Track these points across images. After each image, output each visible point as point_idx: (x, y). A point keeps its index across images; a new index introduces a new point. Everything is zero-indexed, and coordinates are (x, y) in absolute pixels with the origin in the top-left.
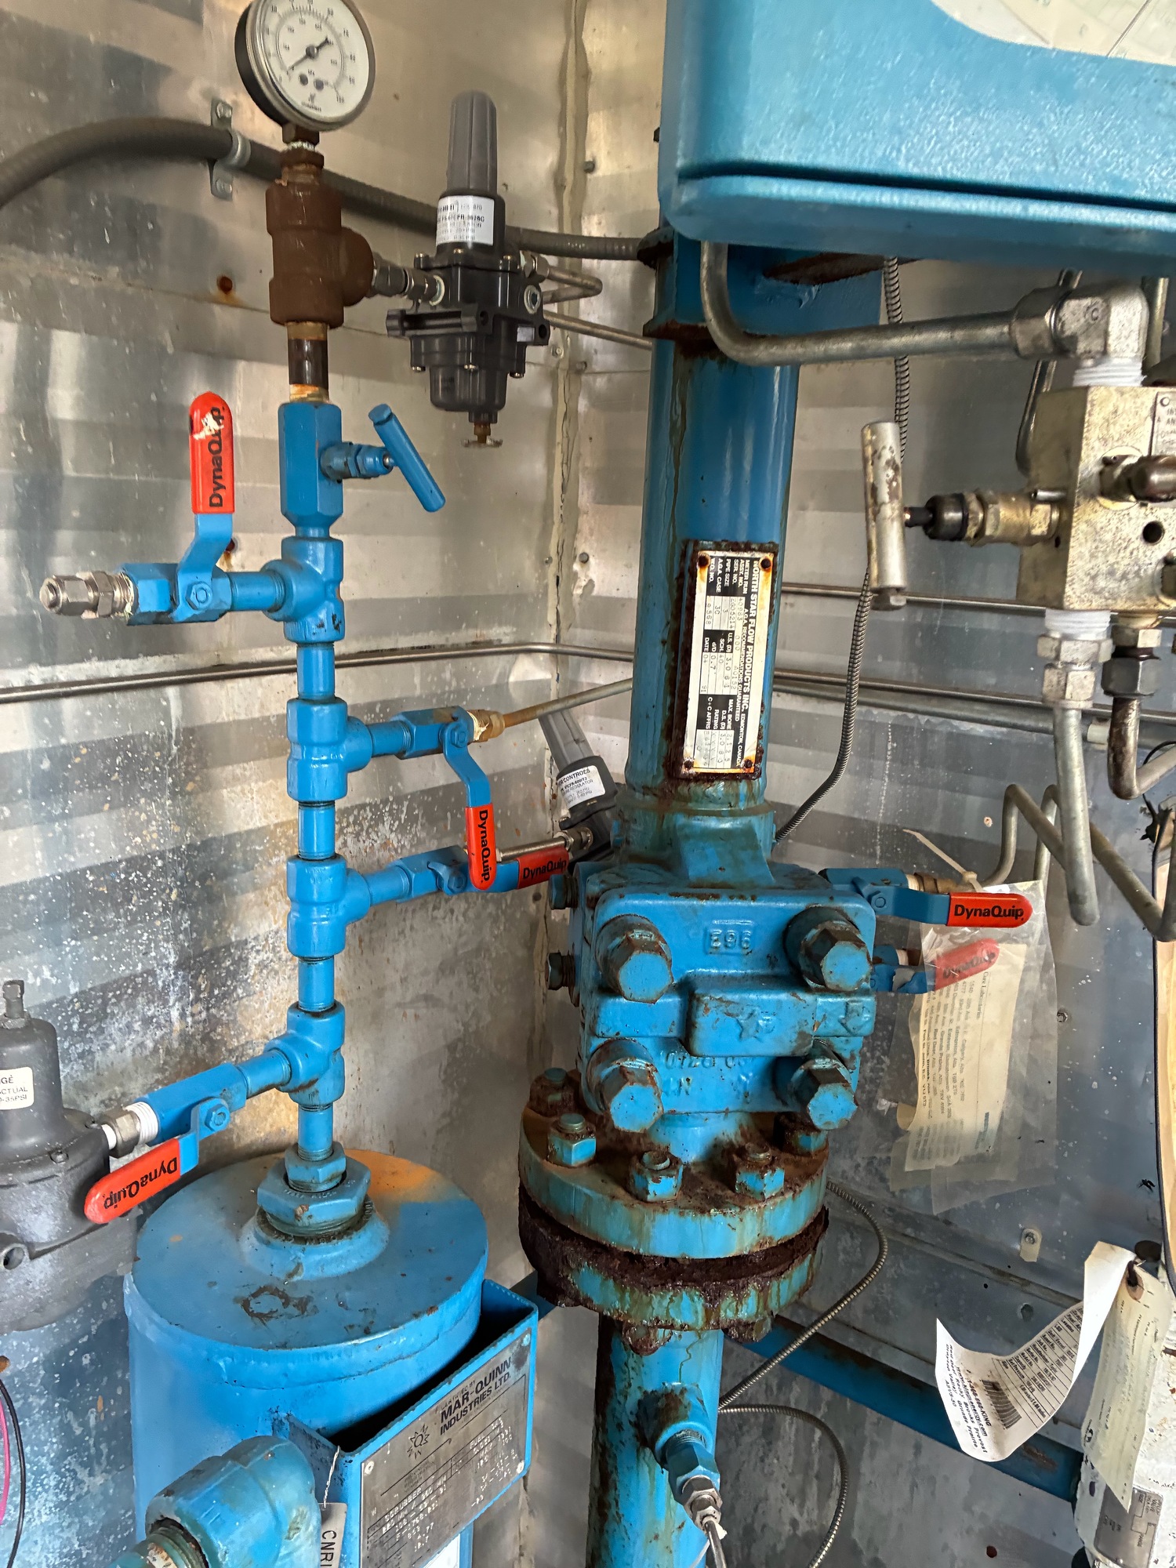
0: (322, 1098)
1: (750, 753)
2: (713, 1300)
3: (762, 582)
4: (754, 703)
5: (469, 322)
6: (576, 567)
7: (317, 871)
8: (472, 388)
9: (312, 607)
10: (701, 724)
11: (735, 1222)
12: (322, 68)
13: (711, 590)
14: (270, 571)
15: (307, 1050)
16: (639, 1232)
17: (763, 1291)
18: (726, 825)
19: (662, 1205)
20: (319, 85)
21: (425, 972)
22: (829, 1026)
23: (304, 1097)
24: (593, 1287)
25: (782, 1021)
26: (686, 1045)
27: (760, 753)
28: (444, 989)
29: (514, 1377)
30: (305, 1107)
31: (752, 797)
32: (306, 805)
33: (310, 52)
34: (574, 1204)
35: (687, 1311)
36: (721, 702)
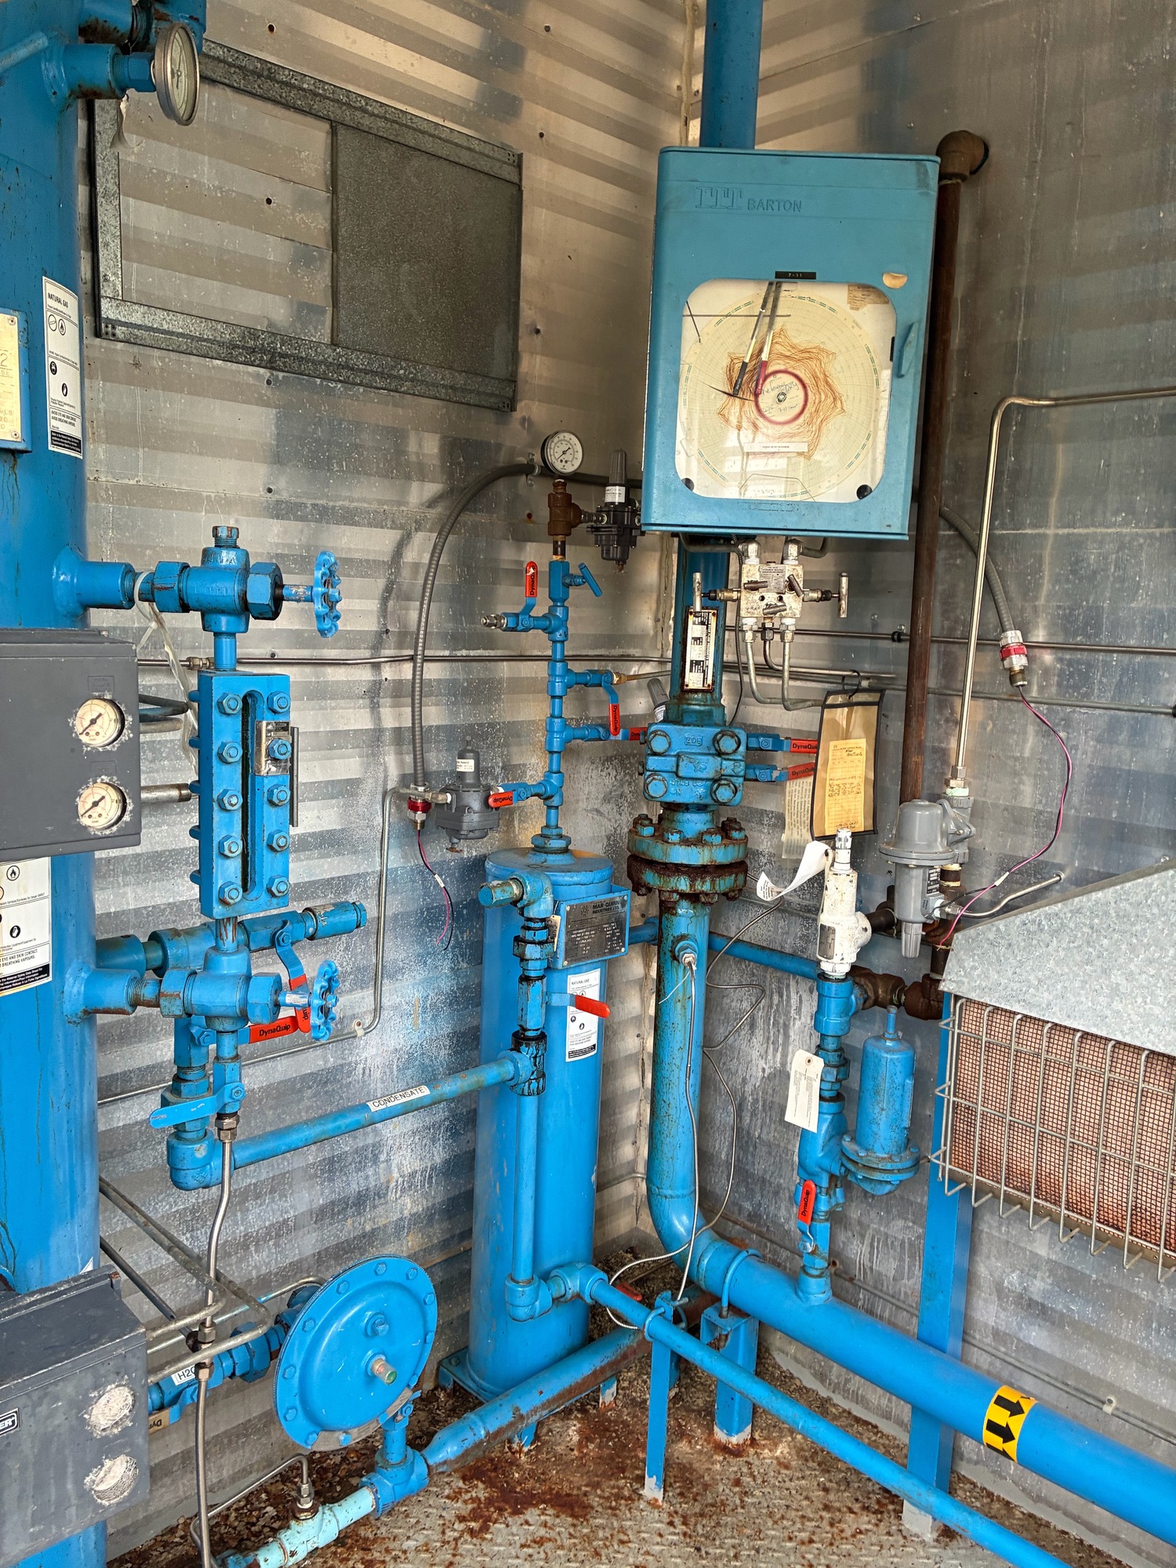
0: (555, 804)
1: (710, 681)
2: (693, 881)
3: (713, 621)
4: (710, 663)
5: (614, 530)
6: (671, 623)
7: (557, 720)
8: (616, 551)
9: (557, 629)
10: (691, 671)
11: (700, 850)
12: (568, 457)
13: (694, 623)
14: (544, 616)
15: (551, 784)
16: (665, 854)
17: (713, 882)
18: (702, 708)
19: (675, 844)
20: (567, 462)
21: (597, 798)
22: (728, 771)
23: (549, 802)
24: (650, 877)
25: (709, 766)
26: (676, 774)
27: (714, 682)
28: (606, 808)
29: (620, 909)
30: (549, 807)
31: (712, 699)
32: (553, 697)
33: (564, 453)
34: (644, 846)
35: (683, 884)
36: (698, 663)
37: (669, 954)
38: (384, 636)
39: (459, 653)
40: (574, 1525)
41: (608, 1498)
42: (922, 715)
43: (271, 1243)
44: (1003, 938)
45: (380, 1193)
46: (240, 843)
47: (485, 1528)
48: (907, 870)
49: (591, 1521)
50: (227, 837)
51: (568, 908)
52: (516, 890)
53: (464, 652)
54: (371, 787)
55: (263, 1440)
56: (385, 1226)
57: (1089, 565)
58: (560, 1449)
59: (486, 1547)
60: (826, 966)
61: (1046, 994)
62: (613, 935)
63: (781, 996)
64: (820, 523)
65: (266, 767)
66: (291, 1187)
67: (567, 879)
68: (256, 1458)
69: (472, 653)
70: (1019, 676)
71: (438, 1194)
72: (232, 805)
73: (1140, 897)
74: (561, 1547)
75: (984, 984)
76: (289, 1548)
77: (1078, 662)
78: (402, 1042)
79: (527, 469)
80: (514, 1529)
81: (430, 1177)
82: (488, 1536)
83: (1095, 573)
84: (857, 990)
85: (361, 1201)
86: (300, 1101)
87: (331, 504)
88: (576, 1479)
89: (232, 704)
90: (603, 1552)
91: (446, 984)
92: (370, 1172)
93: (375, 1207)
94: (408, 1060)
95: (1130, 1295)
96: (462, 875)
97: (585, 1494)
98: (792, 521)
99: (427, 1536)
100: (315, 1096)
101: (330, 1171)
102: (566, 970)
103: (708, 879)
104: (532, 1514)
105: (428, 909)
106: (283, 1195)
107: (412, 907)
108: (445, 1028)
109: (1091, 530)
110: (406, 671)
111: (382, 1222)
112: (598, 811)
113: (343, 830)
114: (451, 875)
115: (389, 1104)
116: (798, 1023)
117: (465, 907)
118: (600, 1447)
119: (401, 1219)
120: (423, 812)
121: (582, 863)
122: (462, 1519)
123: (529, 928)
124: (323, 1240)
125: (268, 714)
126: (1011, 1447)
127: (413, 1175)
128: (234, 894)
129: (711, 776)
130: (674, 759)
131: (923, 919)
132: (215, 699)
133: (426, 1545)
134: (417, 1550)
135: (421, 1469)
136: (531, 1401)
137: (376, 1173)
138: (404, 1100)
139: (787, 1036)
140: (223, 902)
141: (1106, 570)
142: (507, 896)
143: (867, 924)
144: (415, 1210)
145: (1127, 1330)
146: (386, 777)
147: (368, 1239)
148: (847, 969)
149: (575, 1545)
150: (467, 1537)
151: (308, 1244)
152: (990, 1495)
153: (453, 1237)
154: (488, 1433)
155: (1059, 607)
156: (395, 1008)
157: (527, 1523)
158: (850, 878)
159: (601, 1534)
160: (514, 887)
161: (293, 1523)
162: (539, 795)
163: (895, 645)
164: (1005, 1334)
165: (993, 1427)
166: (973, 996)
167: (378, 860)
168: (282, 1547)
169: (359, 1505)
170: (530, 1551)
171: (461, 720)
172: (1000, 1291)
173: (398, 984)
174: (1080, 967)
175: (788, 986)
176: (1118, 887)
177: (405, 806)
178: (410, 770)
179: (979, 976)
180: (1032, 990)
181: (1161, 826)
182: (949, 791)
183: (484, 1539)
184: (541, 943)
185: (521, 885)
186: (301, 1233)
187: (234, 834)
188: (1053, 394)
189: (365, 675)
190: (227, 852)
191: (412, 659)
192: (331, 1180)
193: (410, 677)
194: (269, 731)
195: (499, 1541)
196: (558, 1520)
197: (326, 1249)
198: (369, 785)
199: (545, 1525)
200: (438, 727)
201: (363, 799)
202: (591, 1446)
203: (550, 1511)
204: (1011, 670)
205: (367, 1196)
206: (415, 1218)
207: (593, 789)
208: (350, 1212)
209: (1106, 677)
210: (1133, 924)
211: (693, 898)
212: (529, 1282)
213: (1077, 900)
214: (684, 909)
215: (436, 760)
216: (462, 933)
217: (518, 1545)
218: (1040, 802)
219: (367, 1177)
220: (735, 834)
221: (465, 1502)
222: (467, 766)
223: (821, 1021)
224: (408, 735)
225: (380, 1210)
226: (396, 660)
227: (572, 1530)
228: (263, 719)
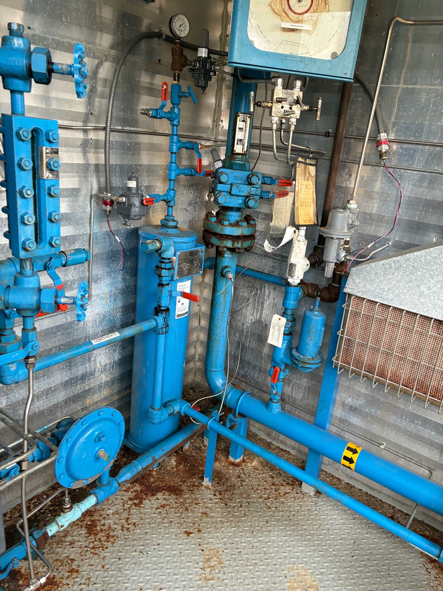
0: (171, 205)
1: (245, 150)
2: (234, 242)
3: (248, 120)
4: (246, 141)
5: (202, 71)
6: (220, 123)
7: (173, 164)
8: (202, 83)
9: (175, 119)
10: (237, 144)
11: (238, 229)
12: (182, 28)
13: (240, 121)
14: (169, 112)
15: (170, 195)
16: (222, 230)
17: (242, 243)
18: (241, 162)
19: (226, 226)
20: (181, 31)
21: (186, 204)
22: (253, 193)
23: (169, 204)
24: (214, 240)
25: (245, 190)
26: (230, 193)
27: (247, 150)
28: (189, 208)
29: (201, 254)
30: (169, 206)
31: (246, 159)
32: (172, 153)
33: (180, 26)
34: (212, 227)
35: (229, 244)
36: (241, 140)
37: (220, 274)
38: (90, 116)
39: (126, 128)
40: (177, 498)
41: (189, 487)
42: (337, 171)
43: (44, 397)
44: (374, 270)
45: (92, 374)
46: (34, 217)
47: (141, 502)
48: (331, 240)
49: (184, 496)
50: (26, 213)
51: (179, 253)
52: (158, 245)
53: (128, 128)
54: (85, 193)
55: (44, 475)
56: (94, 387)
57: (421, 103)
58: (169, 468)
59: (142, 510)
60: (290, 280)
61: (391, 295)
62: (197, 265)
63: (261, 291)
64: (314, 70)
65: (46, 174)
66: (52, 373)
67: (178, 240)
68: (41, 482)
69: (132, 129)
70: (384, 155)
71: (117, 372)
72: (28, 195)
73: (436, 255)
74: (172, 508)
75: (364, 290)
76: (60, 524)
77: (410, 149)
78: (101, 310)
79: (159, 35)
80: (153, 502)
81: (113, 366)
82: (142, 506)
83: (423, 107)
84: (301, 290)
85: (84, 377)
86: (55, 337)
87: (62, 40)
88: (176, 479)
89: (26, 134)
90: (189, 508)
91: (120, 285)
92: (87, 365)
93: (89, 379)
94: (103, 318)
95: (396, 407)
96: (127, 236)
97: (180, 486)
98: (301, 68)
99: (117, 507)
100: (62, 334)
101: (69, 366)
102: (178, 281)
103: (240, 242)
104: (159, 495)
105: (112, 252)
106: (49, 377)
107: (105, 251)
108: (120, 304)
109: (424, 86)
110: (101, 135)
111: (92, 385)
112: (186, 209)
113: (72, 213)
114: (123, 236)
115: (101, 341)
116: (268, 302)
117: (128, 251)
118: (184, 466)
119: (101, 384)
120: (110, 206)
121: (183, 234)
122: (131, 499)
123: (163, 262)
124: (67, 394)
125: (46, 143)
126: (353, 466)
127: (105, 366)
128: (31, 245)
129: (246, 195)
130: (230, 186)
131: (336, 261)
132: (15, 130)
133: (117, 511)
134: (113, 514)
135: (115, 485)
136: (159, 453)
137: (90, 366)
138: (108, 339)
139: (262, 307)
140: (25, 249)
141: (428, 106)
142: (154, 247)
143: (308, 262)
144: (107, 380)
145: (392, 419)
146: (92, 188)
147: (87, 393)
148: (299, 281)
149: (178, 506)
150: (134, 507)
151: (61, 396)
152: (332, 476)
153: (122, 389)
154: (142, 468)
155: (405, 123)
156: (98, 295)
157: (158, 499)
158: (304, 243)
159: (188, 501)
160: (157, 243)
161: (62, 514)
162: (164, 200)
163: (326, 138)
164: (344, 420)
165: (346, 458)
166: (359, 295)
167: (88, 228)
168: (57, 524)
169: (90, 502)
170: (160, 510)
171: (125, 162)
172: (343, 404)
173: (98, 285)
174: (407, 284)
175: (265, 287)
176: (427, 250)
177: (101, 203)
178: (103, 185)
179: (362, 286)
180: (385, 293)
181: (436, 224)
182: (349, 205)
183: (140, 507)
184: (169, 269)
185: (161, 242)
186: (57, 392)
187: (29, 212)
188: (413, 18)
189: (80, 135)
190: (26, 222)
191: (105, 129)
192: (70, 369)
193: (103, 138)
194: (47, 153)
195: (147, 507)
196: (170, 497)
197: (69, 398)
198: (84, 192)
199: (165, 499)
200: (116, 165)
201: (81, 199)
202: (181, 466)
203: (167, 493)
204: (381, 151)
205: (86, 375)
206: (107, 383)
207: (184, 199)
208: (79, 382)
209: (421, 157)
210: (432, 266)
211: (232, 250)
212: (159, 409)
213: (408, 255)
214: (227, 255)
215: (116, 182)
216: (127, 263)
217: (155, 508)
218: (384, 212)
219: (86, 367)
220: (252, 222)
221: (132, 492)
222: (132, 184)
223: (286, 303)
224: (102, 169)
225: (92, 380)
226: (96, 129)
227: (176, 501)
228: (44, 145)
